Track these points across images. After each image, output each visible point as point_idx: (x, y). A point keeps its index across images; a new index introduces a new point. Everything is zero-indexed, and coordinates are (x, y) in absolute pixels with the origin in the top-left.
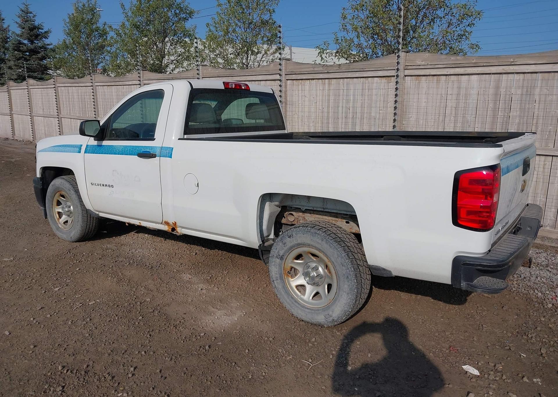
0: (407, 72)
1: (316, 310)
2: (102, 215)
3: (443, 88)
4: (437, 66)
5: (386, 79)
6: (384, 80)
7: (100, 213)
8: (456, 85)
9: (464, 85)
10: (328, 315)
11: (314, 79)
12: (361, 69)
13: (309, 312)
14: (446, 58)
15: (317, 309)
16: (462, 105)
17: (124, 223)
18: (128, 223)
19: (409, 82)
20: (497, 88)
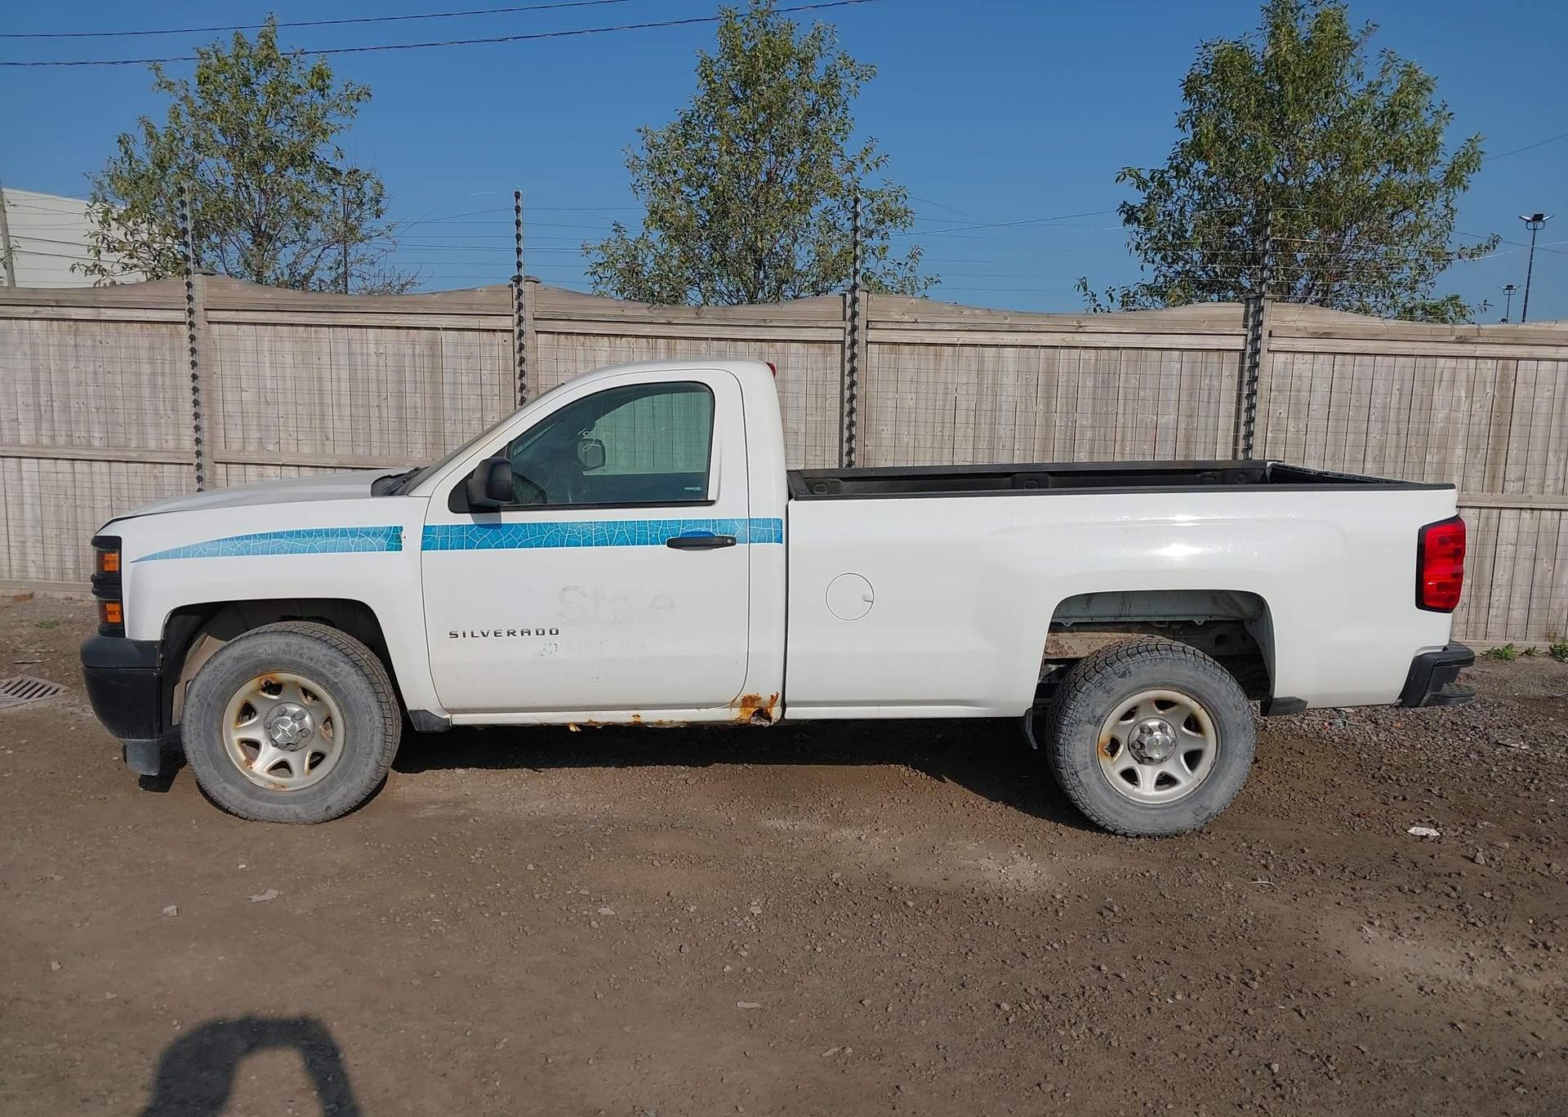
0: (873, 335)
1: (1172, 807)
2: (459, 719)
3: (949, 371)
4: (937, 327)
5: (819, 347)
6: (815, 349)
7: (454, 716)
8: (974, 366)
9: (989, 365)
10: (1202, 807)
11: (622, 336)
12: (760, 320)
13: (1159, 815)
14: (952, 312)
15: (1173, 804)
16: (987, 405)
17: (564, 728)
18: (576, 725)
19: (874, 355)
20: (1051, 372)
